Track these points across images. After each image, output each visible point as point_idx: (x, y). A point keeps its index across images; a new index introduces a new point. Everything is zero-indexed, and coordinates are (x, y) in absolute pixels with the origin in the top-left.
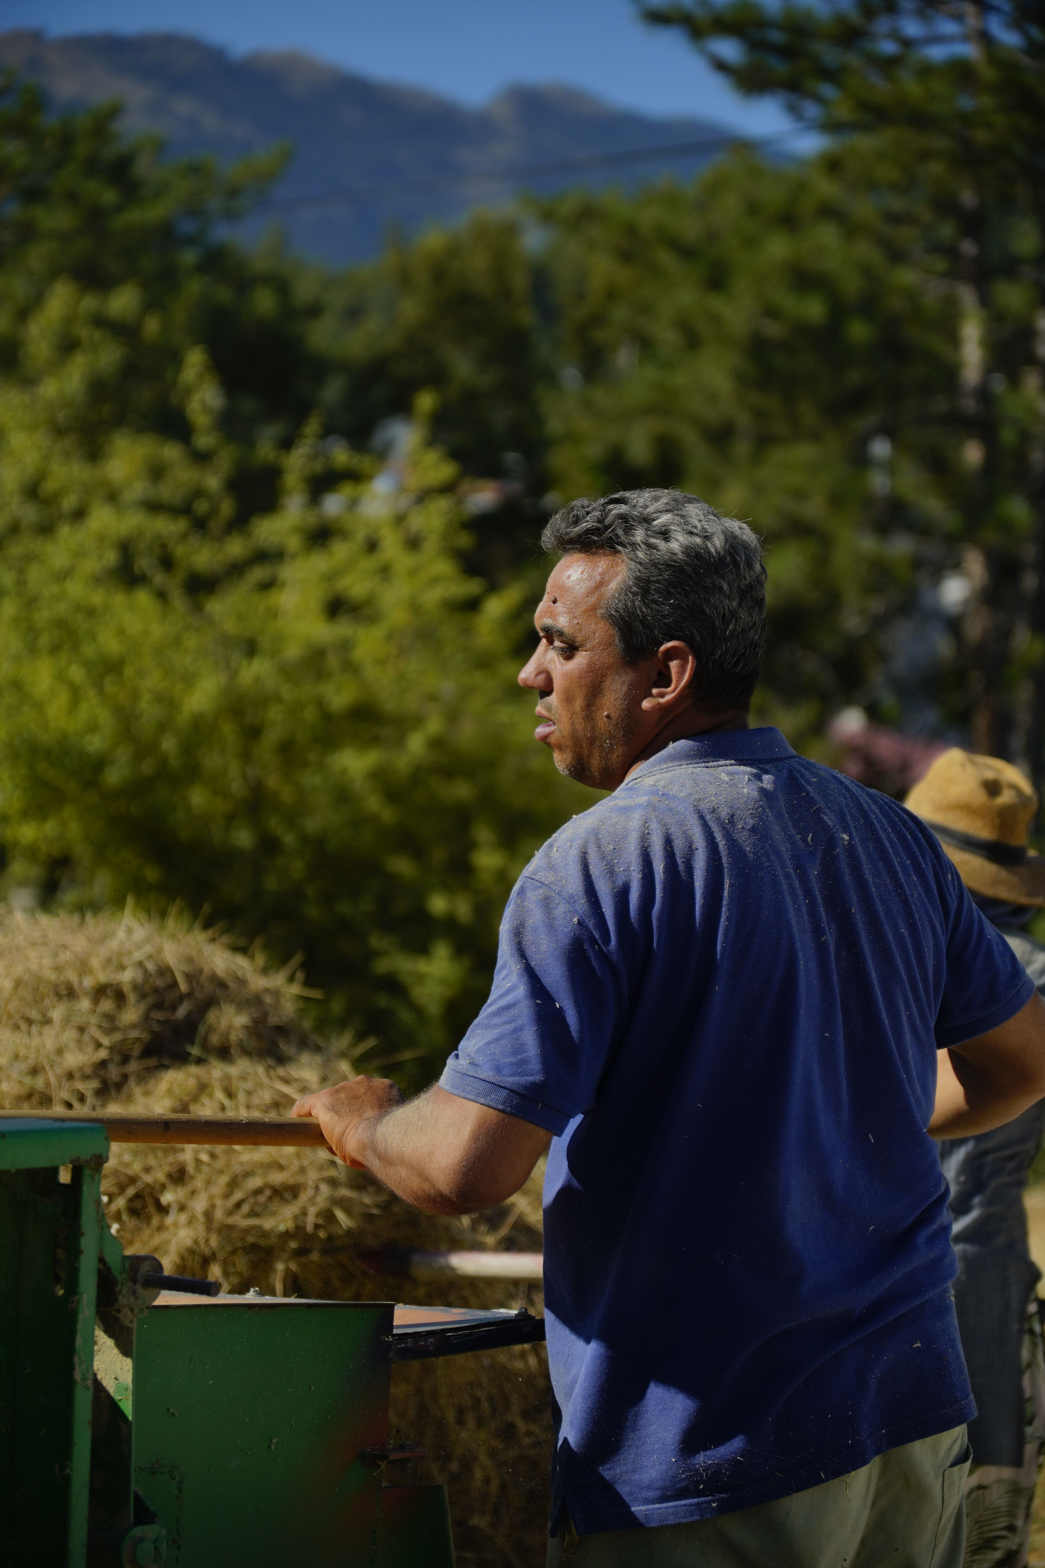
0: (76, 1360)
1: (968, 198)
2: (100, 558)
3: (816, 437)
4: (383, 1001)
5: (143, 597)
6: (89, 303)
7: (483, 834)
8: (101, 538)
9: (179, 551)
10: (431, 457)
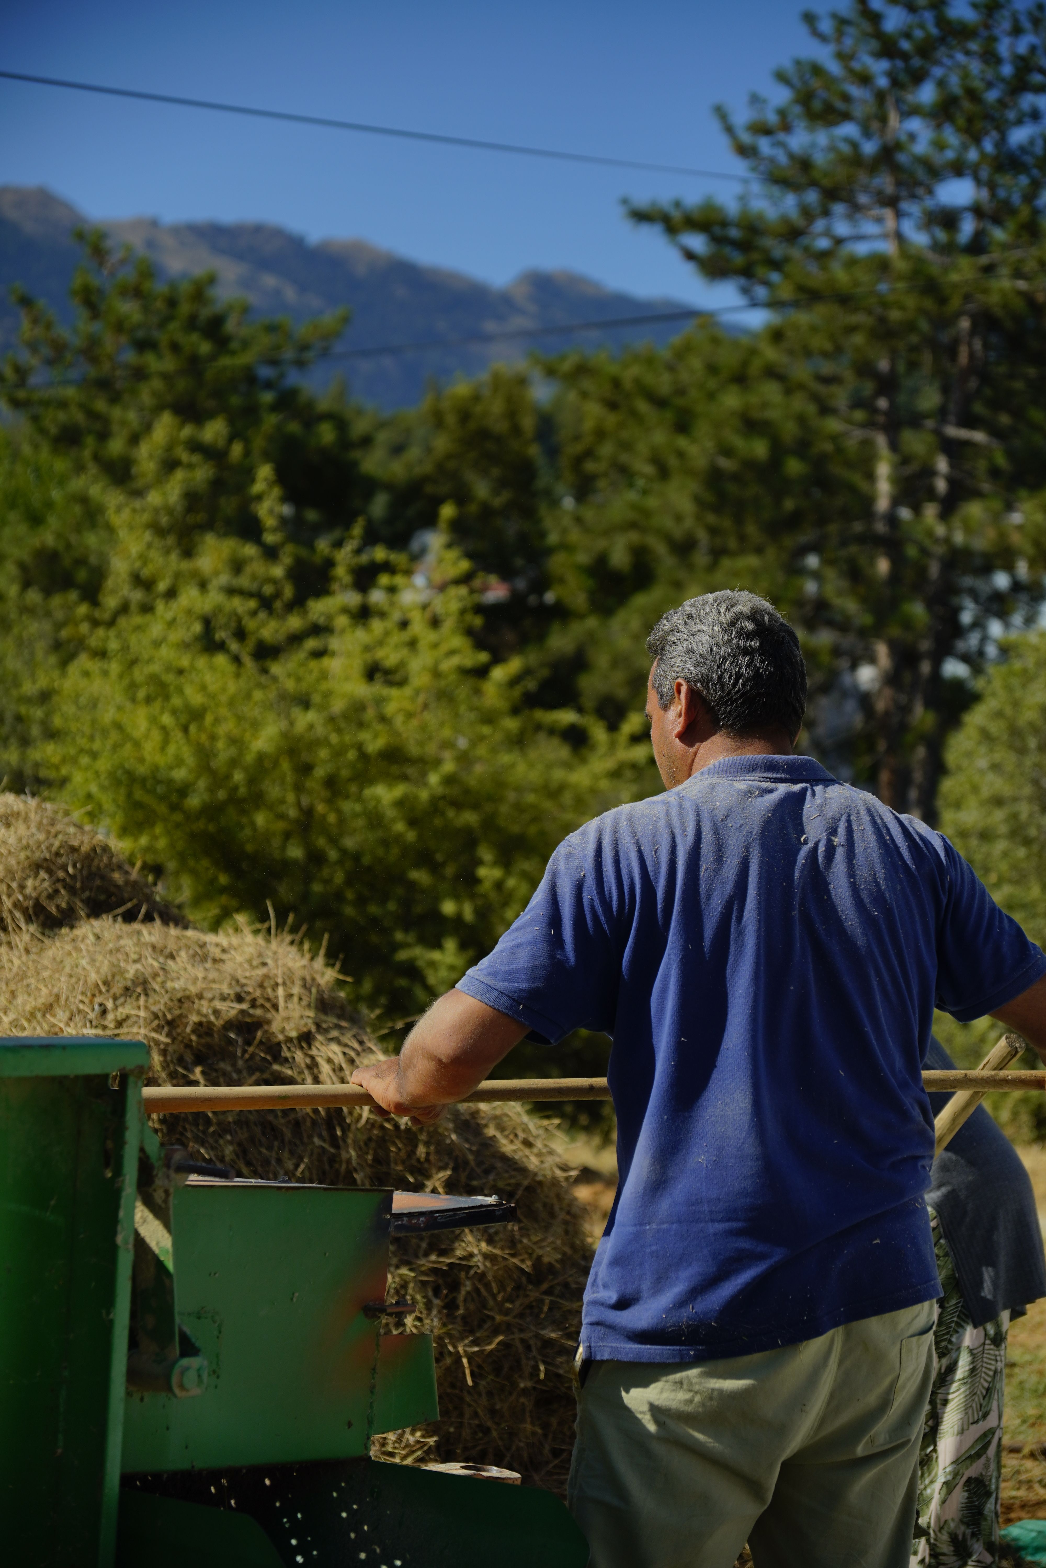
0: (119, 1228)
1: (884, 365)
2: (188, 629)
3: (759, 550)
4: (402, 982)
5: (221, 660)
6: (187, 431)
7: (486, 853)
8: (189, 612)
9: (250, 624)
10: (452, 555)
